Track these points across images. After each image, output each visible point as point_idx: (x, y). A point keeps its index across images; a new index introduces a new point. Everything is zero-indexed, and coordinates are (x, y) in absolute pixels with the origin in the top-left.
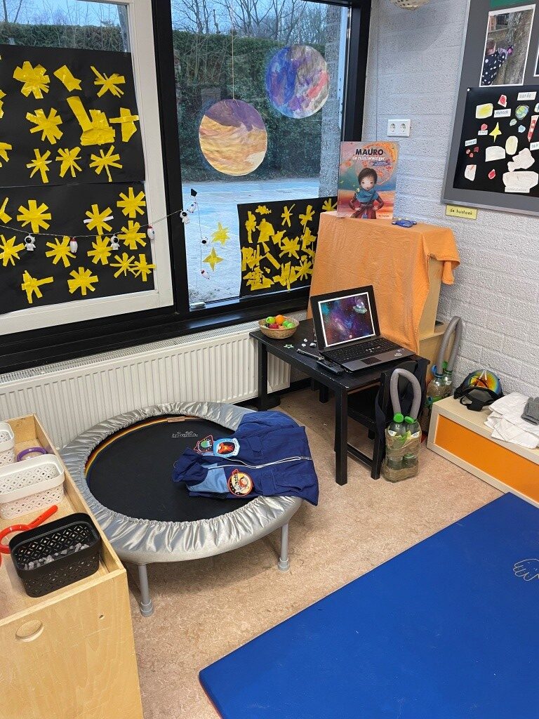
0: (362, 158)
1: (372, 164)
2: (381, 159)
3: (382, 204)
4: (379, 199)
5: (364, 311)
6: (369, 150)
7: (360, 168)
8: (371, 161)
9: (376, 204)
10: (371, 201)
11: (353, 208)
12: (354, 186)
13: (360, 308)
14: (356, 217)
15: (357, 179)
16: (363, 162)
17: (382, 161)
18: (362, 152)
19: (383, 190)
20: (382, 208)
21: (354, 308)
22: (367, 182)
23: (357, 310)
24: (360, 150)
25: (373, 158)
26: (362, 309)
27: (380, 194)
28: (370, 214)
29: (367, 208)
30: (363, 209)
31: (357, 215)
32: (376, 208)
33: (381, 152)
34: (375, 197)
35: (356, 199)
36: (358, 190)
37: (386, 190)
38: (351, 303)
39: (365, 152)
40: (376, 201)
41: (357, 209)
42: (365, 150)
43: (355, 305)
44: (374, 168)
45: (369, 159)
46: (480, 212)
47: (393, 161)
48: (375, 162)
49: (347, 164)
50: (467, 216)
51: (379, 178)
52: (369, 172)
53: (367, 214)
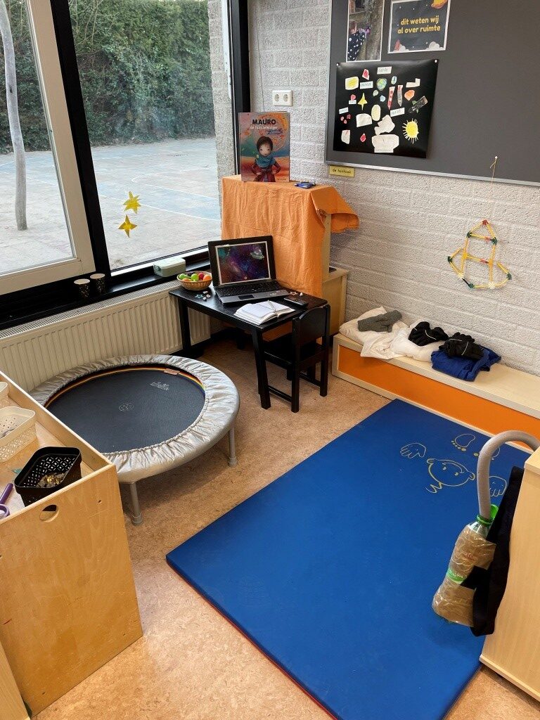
0: (258, 127)
1: (268, 132)
2: (274, 128)
3: (279, 168)
4: (276, 164)
5: (262, 257)
6: (264, 120)
8: (266, 130)
9: (274, 169)
10: (270, 166)
11: (255, 172)
13: (258, 254)
14: (258, 181)
16: (260, 131)
17: (276, 130)
18: (258, 122)
19: (279, 156)
20: (280, 173)
21: (251, 254)
22: (265, 149)
23: (254, 256)
24: (256, 120)
25: (268, 127)
27: (277, 159)
28: (270, 178)
29: (267, 172)
30: (264, 174)
32: (274, 172)
33: (274, 122)
34: (273, 162)
36: (258, 156)
37: (281, 156)
38: (251, 249)
39: (260, 122)
40: (274, 166)
41: (259, 174)
42: (260, 120)
43: (253, 252)
45: (265, 128)
46: (357, 171)
47: (285, 130)
48: (270, 131)
49: (246, 133)
50: (347, 174)
51: (274, 146)
52: (265, 140)
53: (268, 178)
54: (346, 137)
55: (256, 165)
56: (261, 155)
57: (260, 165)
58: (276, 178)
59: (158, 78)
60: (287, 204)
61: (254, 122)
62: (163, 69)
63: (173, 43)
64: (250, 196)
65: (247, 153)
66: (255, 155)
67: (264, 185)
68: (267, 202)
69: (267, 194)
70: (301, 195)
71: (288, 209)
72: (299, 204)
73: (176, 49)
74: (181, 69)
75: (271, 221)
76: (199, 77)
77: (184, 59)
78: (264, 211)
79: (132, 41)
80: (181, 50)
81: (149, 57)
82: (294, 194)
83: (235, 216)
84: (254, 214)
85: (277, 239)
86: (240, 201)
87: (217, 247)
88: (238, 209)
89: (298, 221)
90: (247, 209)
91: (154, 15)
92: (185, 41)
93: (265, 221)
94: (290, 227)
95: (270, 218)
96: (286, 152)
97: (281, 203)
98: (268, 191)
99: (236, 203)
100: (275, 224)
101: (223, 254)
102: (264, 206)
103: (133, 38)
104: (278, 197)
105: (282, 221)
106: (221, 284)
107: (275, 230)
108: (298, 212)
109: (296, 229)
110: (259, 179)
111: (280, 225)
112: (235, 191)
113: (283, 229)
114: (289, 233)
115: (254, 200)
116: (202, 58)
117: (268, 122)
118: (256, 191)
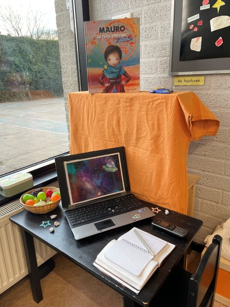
0: (106, 35)
1: (116, 40)
2: (123, 35)
3: (128, 78)
4: (125, 74)
5: (115, 170)
6: (111, 28)
7: (105, 46)
8: (114, 38)
9: (123, 79)
10: (119, 77)
11: (102, 84)
12: (101, 63)
13: (111, 167)
14: (107, 92)
15: (103, 56)
16: (108, 40)
17: (125, 37)
18: (105, 30)
19: (129, 65)
20: (130, 82)
21: (104, 167)
22: (113, 59)
23: (107, 169)
24: (103, 28)
25: (116, 35)
26: (112, 168)
27: (126, 69)
28: (119, 88)
29: (116, 83)
30: (112, 85)
31: (107, 90)
32: (123, 83)
33: (122, 29)
34: (122, 72)
35: (105, 76)
36: (106, 67)
37: (132, 65)
38: (102, 162)
39: (108, 30)
40: (123, 76)
41: (107, 85)
42: (108, 28)
43: (105, 164)
44: (118, 45)
45: (113, 36)
46: (208, 78)
47: (135, 36)
48: (118, 39)
49: (93, 43)
50: (195, 83)
51: (123, 54)
52: (113, 49)
53: (116, 89)
54: (196, 45)
55: (104, 77)
56: (109, 66)
57: (108, 76)
58: (125, 88)
59: (36, 72)
60: (143, 113)
61: (102, 30)
62: (38, 68)
63: (42, 57)
64: (98, 108)
65: (94, 64)
66: (102, 66)
67: (114, 96)
68: (118, 113)
69: (119, 103)
70: (164, 101)
71: (145, 117)
72: (161, 111)
73: (44, 60)
74: (46, 68)
75: (123, 132)
76: (55, 71)
77: (48, 64)
78: (115, 122)
79: (22, 56)
80: (46, 60)
81: (31, 63)
82: (153, 101)
83: (83, 129)
84: (103, 125)
85: (130, 150)
86: (88, 114)
87: (65, 163)
88: (86, 122)
89: (159, 129)
90: (95, 122)
91: (33, 45)
92: (48, 57)
93: (117, 132)
94: (149, 137)
95: (122, 129)
96: (136, 61)
97: (136, 112)
98: (119, 101)
99: (83, 115)
100: (128, 135)
101: (74, 171)
102: (115, 117)
103: (23, 55)
104: (131, 106)
105: (137, 131)
106: (72, 204)
107: (127, 140)
108: (158, 120)
109: (156, 139)
110: (108, 90)
111: (135, 134)
112: (82, 104)
113: (138, 139)
114: (146, 143)
115: (103, 112)
116: (56, 64)
117: (117, 29)
118: (106, 102)
